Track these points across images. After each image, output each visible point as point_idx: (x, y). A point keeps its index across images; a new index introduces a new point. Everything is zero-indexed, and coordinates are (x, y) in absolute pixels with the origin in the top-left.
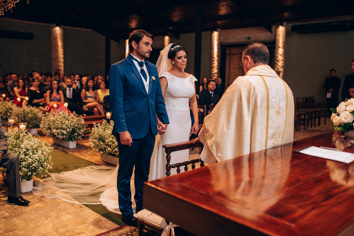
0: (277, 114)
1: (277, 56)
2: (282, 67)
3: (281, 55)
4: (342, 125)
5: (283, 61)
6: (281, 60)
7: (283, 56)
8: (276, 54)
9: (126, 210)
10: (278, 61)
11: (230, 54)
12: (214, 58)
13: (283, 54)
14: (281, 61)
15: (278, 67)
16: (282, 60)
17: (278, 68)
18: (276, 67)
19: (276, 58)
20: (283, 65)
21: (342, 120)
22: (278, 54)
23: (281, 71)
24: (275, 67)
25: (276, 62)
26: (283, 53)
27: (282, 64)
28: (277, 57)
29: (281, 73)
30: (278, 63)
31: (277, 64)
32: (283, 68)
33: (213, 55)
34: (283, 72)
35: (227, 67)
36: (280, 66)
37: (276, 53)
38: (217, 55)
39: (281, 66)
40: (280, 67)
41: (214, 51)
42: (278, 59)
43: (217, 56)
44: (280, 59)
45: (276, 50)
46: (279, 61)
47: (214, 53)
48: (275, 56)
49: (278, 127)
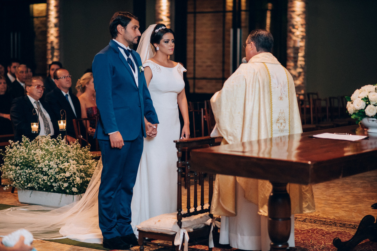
0: (280, 99)
1: (291, 15)
2: (302, 39)
3: (299, 15)
4: (357, 112)
5: (304, 26)
6: (299, 24)
7: (303, 16)
8: (289, 13)
9: (110, 232)
10: (294, 26)
11: (195, 13)
12: (162, 20)
13: (304, 12)
14: (300, 26)
15: (294, 38)
16: (302, 25)
17: (295, 41)
18: (291, 38)
19: (290, 21)
20: (304, 34)
21: (355, 107)
22: (294, 11)
23: (301, 46)
24: (288, 38)
25: (291, 28)
26: (303, 10)
27: (302, 32)
28: (292, 18)
29: (300, 51)
30: (294, 30)
31: (293, 33)
32: (304, 40)
33: (159, 14)
34: (304, 48)
35: (190, 38)
36: (297, 36)
37: (290, 10)
38: (168, 15)
39: (301, 37)
40: (299, 40)
41: (160, 7)
42: (295, 23)
43: (168, 17)
44: (297, 22)
45: (289, 5)
46: (296, 27)
47: (161, 11)
48: (288, 16)
49: (282, 112)
